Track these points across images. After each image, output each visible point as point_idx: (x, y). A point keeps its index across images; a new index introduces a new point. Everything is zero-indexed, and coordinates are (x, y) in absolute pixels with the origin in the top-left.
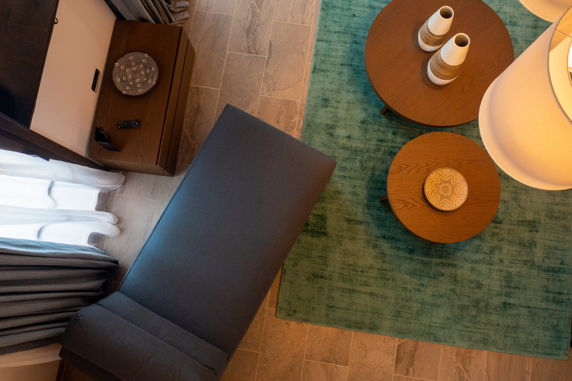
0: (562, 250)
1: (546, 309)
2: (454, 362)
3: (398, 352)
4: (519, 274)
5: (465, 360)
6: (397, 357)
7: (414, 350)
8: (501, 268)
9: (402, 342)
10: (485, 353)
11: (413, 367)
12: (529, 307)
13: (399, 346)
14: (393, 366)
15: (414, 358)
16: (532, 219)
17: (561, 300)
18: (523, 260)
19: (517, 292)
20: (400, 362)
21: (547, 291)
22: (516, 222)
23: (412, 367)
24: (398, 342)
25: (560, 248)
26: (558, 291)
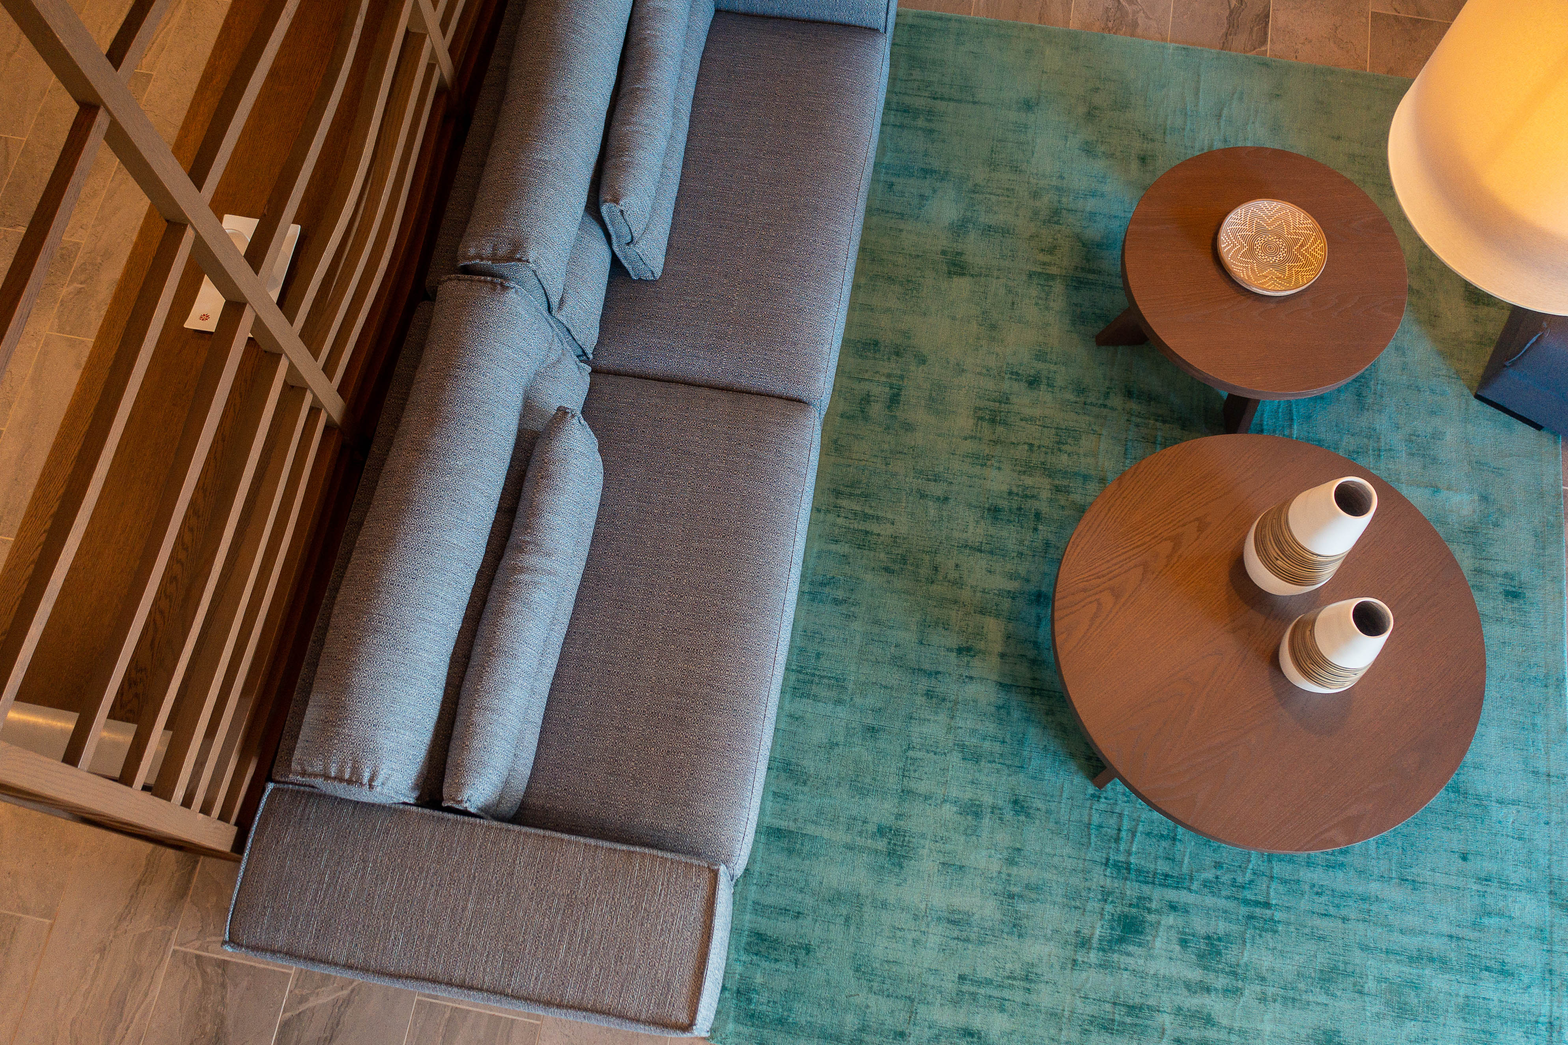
0: (888, 212)
1: (934, 98)
2: (1141, 14)
3: (1266, 34)
4: (992, 167)
5: (1118, 15)
6: (1267, 23)
7: (1230, 35)
8: (1035, 181)
9: (1256, 50)
10: (1074, 25)
11: (1230, 7)
12: (974, 103)
13: (1263, 42)
14: (1274, 10)
15: (1229, 23)
16: (956, 279)
17: (899, 113)
18: (983, 193)
19: (1000, 132)
20: (1258, 16)
21: (931, 131)
22: (995, 273)
23: (1232, 6)
24: (1267, 50)
25: (891, 215)
26: (906, 131)
